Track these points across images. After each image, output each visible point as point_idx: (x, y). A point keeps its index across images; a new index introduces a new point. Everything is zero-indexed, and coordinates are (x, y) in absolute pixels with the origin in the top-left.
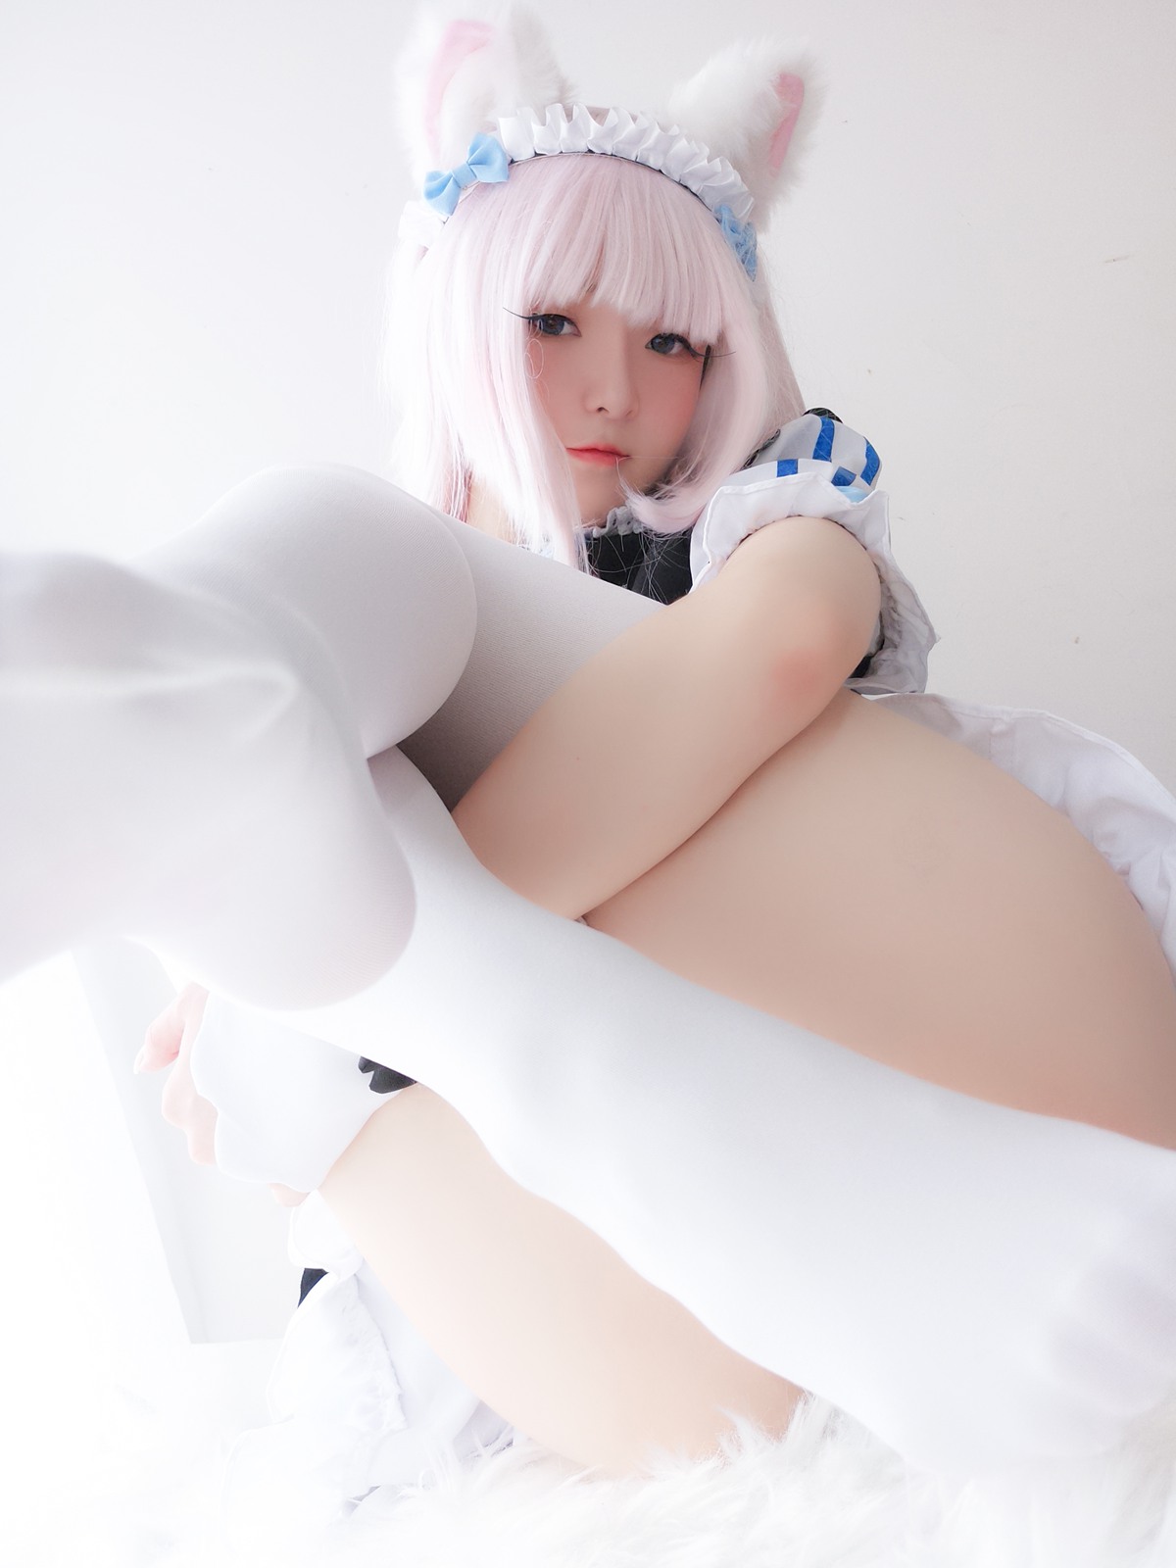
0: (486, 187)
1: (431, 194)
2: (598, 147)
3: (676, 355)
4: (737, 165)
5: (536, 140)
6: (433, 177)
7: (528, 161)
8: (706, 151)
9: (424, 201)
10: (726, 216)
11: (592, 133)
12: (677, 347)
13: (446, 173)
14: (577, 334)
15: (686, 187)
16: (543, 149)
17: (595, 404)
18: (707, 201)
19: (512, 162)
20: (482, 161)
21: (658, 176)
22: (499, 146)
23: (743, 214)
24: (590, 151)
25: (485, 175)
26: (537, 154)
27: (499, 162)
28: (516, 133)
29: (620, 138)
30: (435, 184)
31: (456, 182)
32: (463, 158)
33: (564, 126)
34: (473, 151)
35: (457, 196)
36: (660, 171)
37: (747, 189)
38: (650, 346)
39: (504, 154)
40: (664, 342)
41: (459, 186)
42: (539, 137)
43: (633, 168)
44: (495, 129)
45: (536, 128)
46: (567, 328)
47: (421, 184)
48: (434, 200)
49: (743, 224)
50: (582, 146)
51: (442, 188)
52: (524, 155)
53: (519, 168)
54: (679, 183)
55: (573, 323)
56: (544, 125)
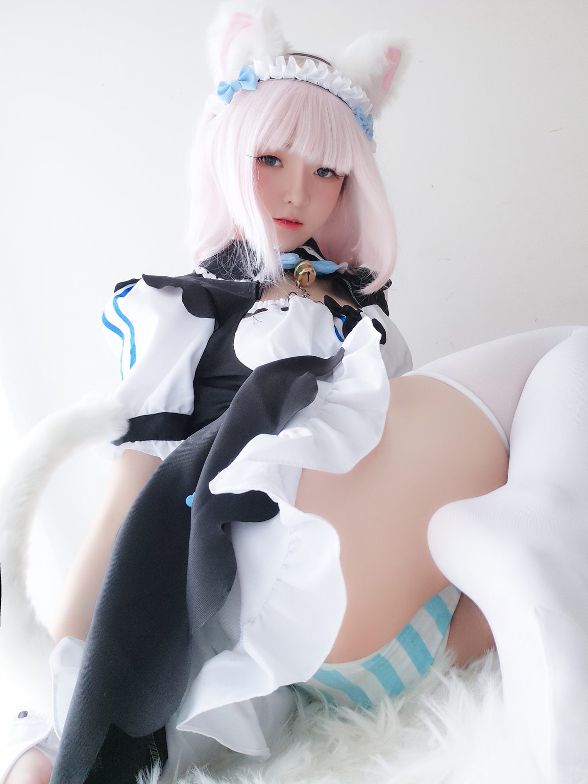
0: (246, 92)
1: (221, 93)
2: (300, 77)
3: (328, 178)
4: (365, 89)
6: (222, 85)
7: (267, 81)
8: (350, 82)
9: (217, 96)
10: (358, 112)
11: (296, 70)
12: (330, 174)
13: (228, 83)
14: (282, 166)
15: (340, 98)
16: (274, 76)
17: (287, 200)
18: (350, 105)
19: (259, 81)
20: (245, 80)
21: (327, 92)
22: (253, 72)
23: (366, 113)
24: (296, 79)
25: (246, 86)
26: (271, 78)
27: (253, 80)
28: (261, 68)
29: (310, 74)
30: (222, 88)
31: (232, 88)
32: (237, 77)
33: (284, 67)
34: (241, 75)
35: (233, 95)
36: (328, 90)
37: (369, 100)
38: (317, 173)
39: (255, 76)
40: (323, 172)
41: (234, 90)
42: (272, 71)
43: (316, 88)
44: (253, 64)
45: (271, 67)
46: (277, 163)
47: (217, 88)
48: (222, 96)
49: (367, 115)
50: (292, 76)
51: (226, 91)
52: (265, 77)
53: (262, 84)
54: (337, 96)
55: (280, 161)
56: (275, 65)
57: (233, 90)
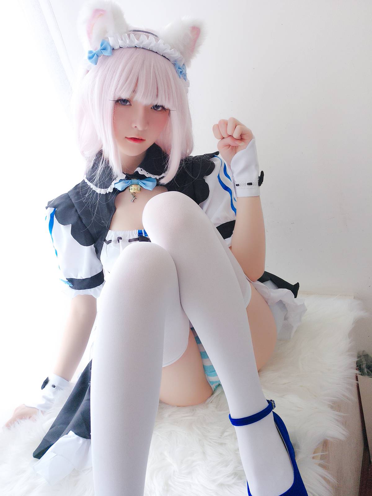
0: (106, 57)
2: (138, 46)
5: (120, 44)
6: (90, 52)
7: (118, 49)
10: (176, 64)
11: (136, 43)
12: (160, 109)
13: (94, 52)
14: (130, 105)
15: (164, 57)
16: (122, 46)
17: (134, 126)
18: (171, 60)
19: (113, 49)
20: (104, 49)
21: (155, 54)
22: (109, 44)
23: (181, 64)
24: (136, 47)
25: (106, 53)
26: (120, 47)
27: (109, 49)
28: (114, 42)
29: (144, 44)
30: (91, 55)
32: (99, 48)
33: (127, 41)
34: (102, 45)
35: (97, 59)
36: (157, 52)
38: (152, 108)
39: (111, 46)
40: (156, 107)
42: (121, 43)
45: (120, 41)
46: (128, 103)
47: (87, 55)
48: (90, 60)
50: (133, 45)
51: (93, 56)
52: (117, 47)
53: (116, 51)
54: (162, 56)
55: (129, 102)
56: (122, 40)
57: (98, 56)
